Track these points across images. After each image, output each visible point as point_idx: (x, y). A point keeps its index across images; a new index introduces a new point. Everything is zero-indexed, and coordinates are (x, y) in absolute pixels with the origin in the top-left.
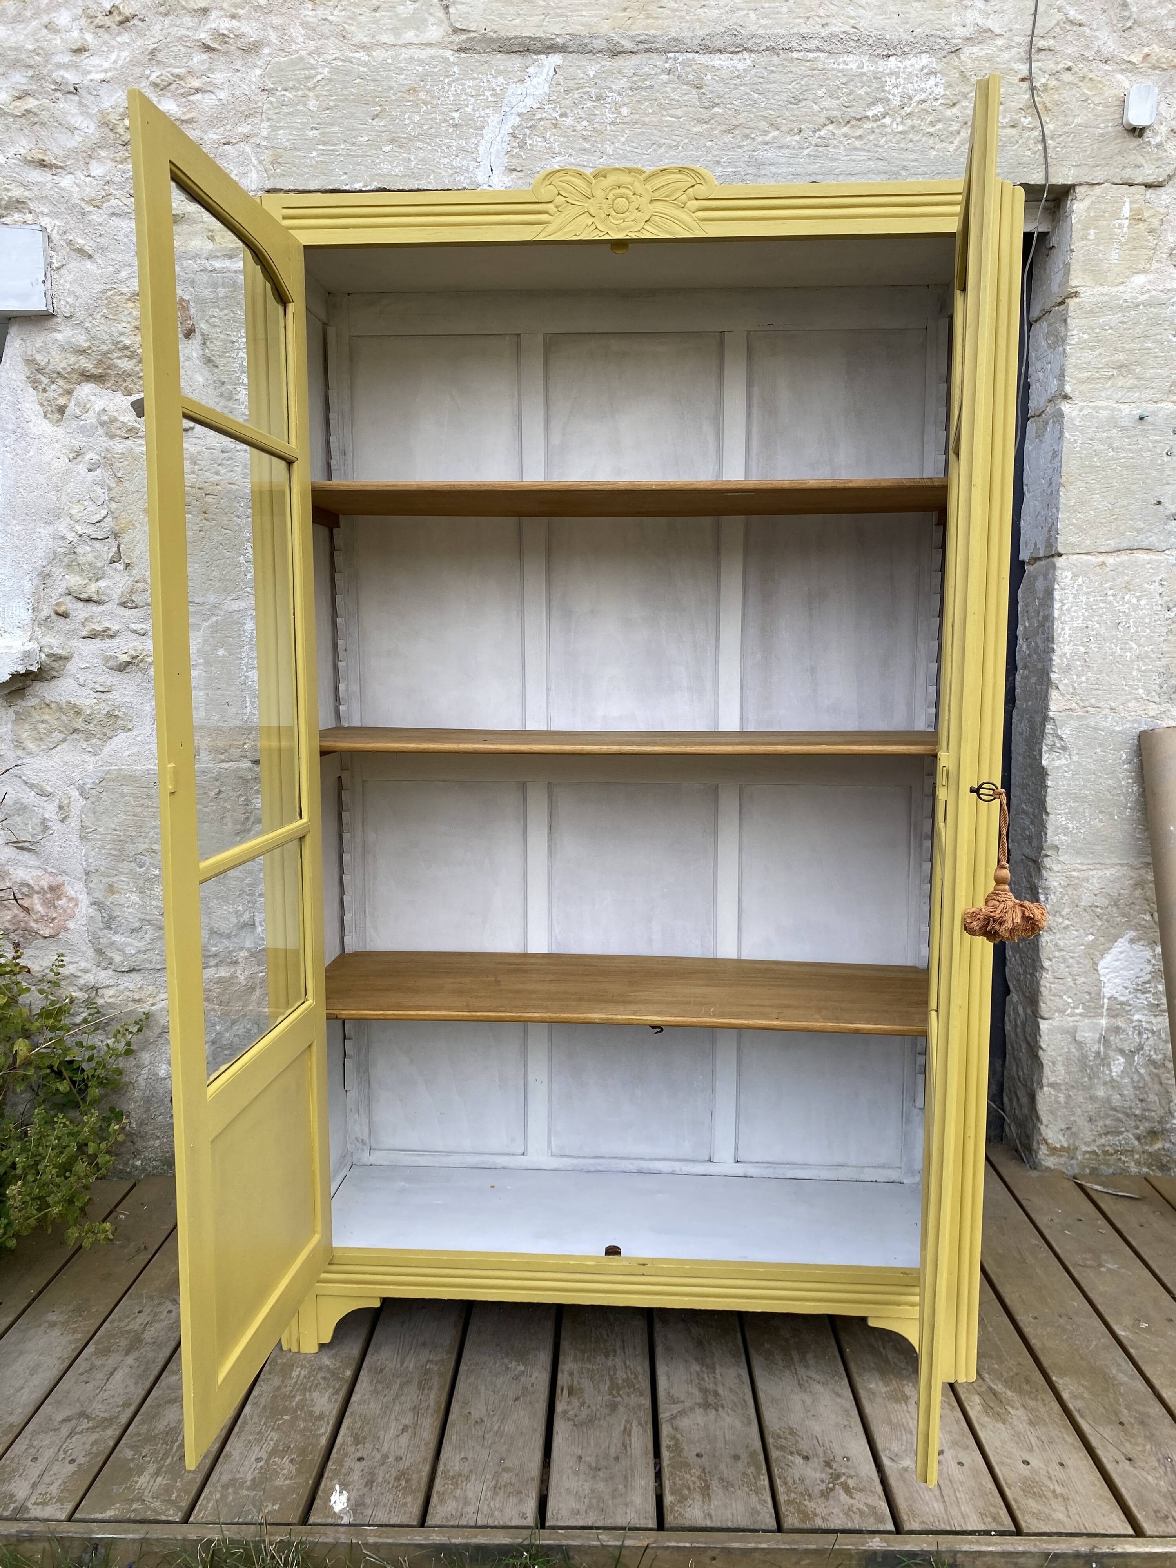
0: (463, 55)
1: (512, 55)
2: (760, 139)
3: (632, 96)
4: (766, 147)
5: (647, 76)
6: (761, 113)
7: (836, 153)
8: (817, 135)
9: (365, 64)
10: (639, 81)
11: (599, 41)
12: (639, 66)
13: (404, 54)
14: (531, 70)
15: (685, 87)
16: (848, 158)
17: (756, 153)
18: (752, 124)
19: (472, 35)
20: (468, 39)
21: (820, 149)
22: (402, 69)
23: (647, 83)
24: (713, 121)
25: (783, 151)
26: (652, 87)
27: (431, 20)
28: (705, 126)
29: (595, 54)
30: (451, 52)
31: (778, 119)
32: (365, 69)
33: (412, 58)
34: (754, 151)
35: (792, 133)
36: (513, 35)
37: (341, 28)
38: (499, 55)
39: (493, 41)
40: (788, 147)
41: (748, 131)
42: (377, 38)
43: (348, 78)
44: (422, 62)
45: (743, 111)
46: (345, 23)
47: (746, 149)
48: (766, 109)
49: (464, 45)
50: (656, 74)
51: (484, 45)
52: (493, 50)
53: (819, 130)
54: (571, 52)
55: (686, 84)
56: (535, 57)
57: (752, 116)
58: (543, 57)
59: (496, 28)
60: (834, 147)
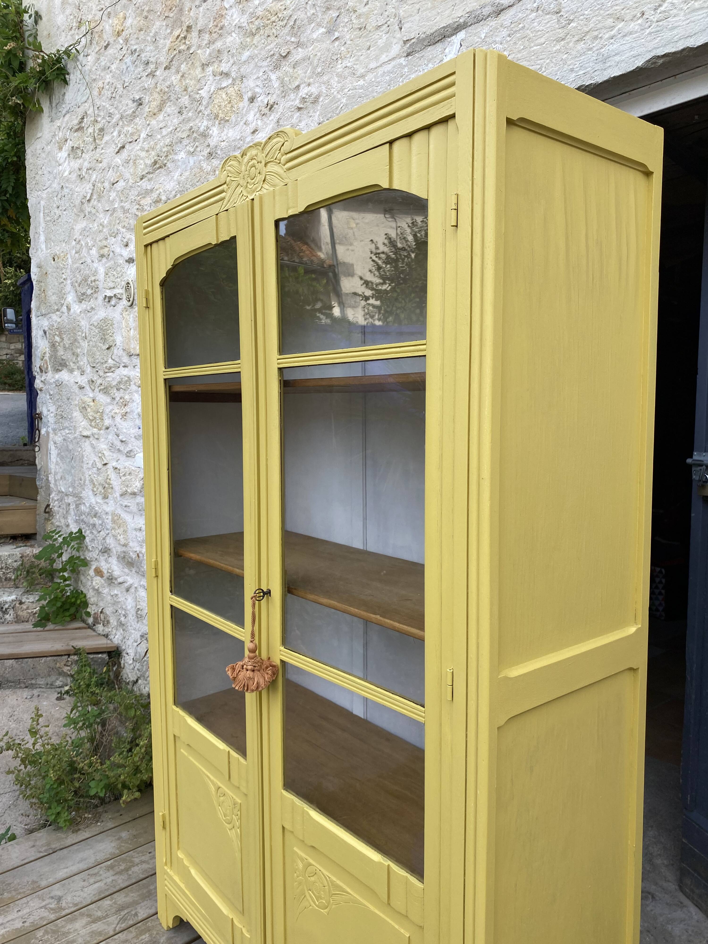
0: (410, 57)
1: (437, 44)
2: (607, 36)
3: (510, 40)
4: (612, 41)
5: (523, 19)
6: (608, 12)
7: (676, 21)
8: (659, 11)
9: (362, 87)
10: (515, 26)
11: (487, 9)
12: (515, 15)
13: (380, 71)
14: (447, 51)
15: (548, 16)
16: (689, 21)
17: (603, 50)
18: (599, 26)
19: (413, 41)
20: (410, 45)
21: (661, 23)
22: (379, 82)
23: (521, 26)
24: (568, 37)
25: (627, 38)
26: (523, 27)
27: (395, 41)
28: (562, 43)
29: (485, 20)
30: (403, 59)
31: (623, 12)
32: (362, 90)
33: (384, 72)
34: (602, 48)
35: (635, 19)
36: (435, 29)
37: (353, 69)
38: (429, 48)
39: (424, 40)
40: (631, 33)
41: (596, 33)
42: (368, 67)
43: (354, 100)
44: (389, 72)
45: (593, 17)
46: (354, 64)
47: (595, 49)
48: (612, 7)
49: (409, 51)
50: (527, 16)
51: (420, 45)
52: (426, 46)
53: (660, 6)
54: (470, 26)
55: (548, 14)
56: (449, 40)
57: (600, 18)
58: (454, 37)
59: (424, 30)
60: (675, 16)
